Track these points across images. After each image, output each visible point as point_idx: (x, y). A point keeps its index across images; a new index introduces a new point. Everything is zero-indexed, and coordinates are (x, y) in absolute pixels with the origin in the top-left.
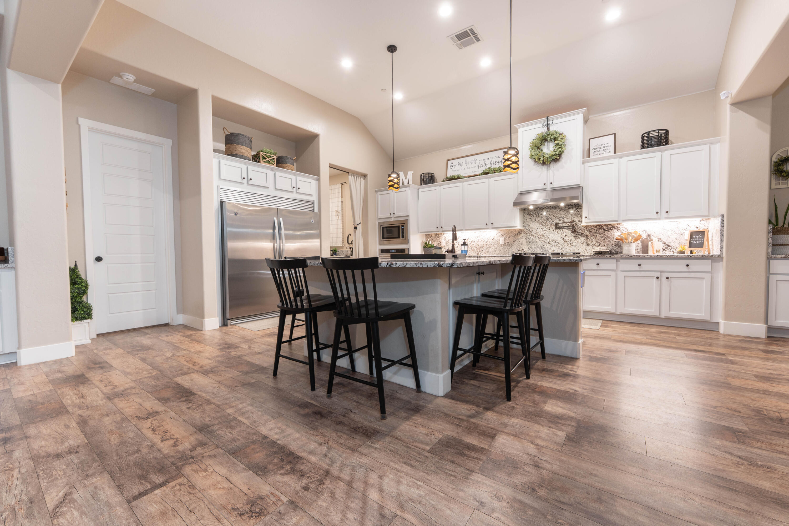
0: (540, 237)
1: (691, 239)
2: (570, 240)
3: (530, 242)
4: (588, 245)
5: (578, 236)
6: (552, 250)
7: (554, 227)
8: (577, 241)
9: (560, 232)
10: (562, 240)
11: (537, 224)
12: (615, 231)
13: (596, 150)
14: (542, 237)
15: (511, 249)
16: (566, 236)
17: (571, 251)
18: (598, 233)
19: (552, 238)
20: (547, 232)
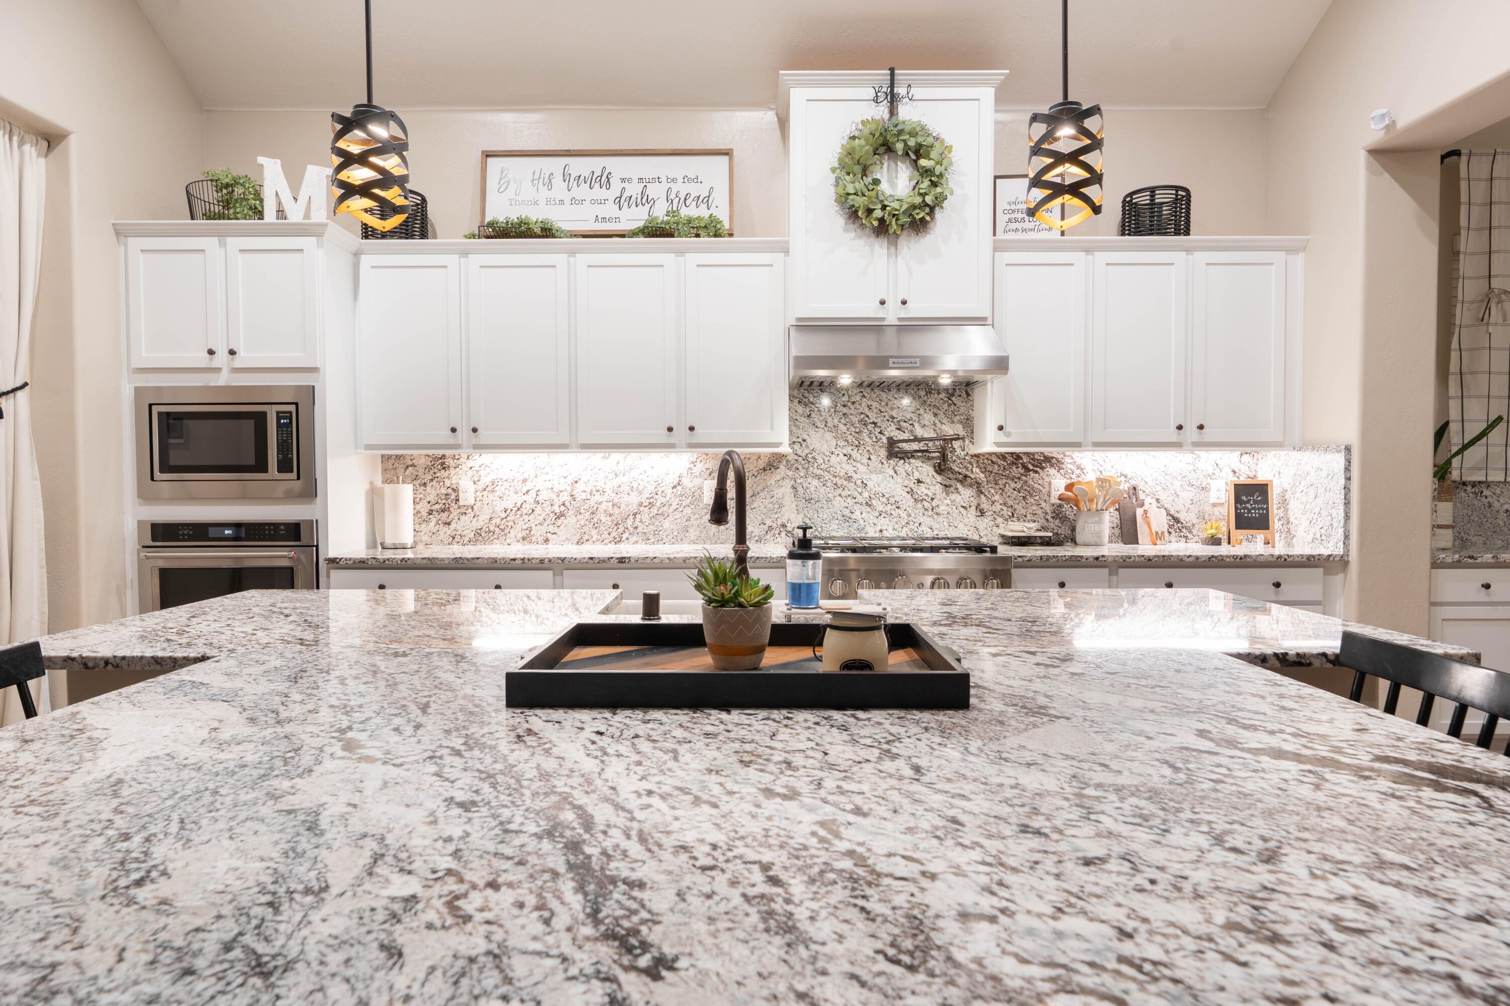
0: (840, 482)
1: (1239, 505)
2: (930, 494)
4: (982, 513)
5: (953, 482)
6: (879, 528)
7: (883, 453)
8: (953, 501)
9: (903, 467)
10: (909, 496)
11: (829, 436)
12: (1052, 471)
13: (1013, 215)
14: (845, 483)
16: (919, 481)
17: (936, 532)
18: (1008, 477)
19: (878, 489)
20: (862, 469)
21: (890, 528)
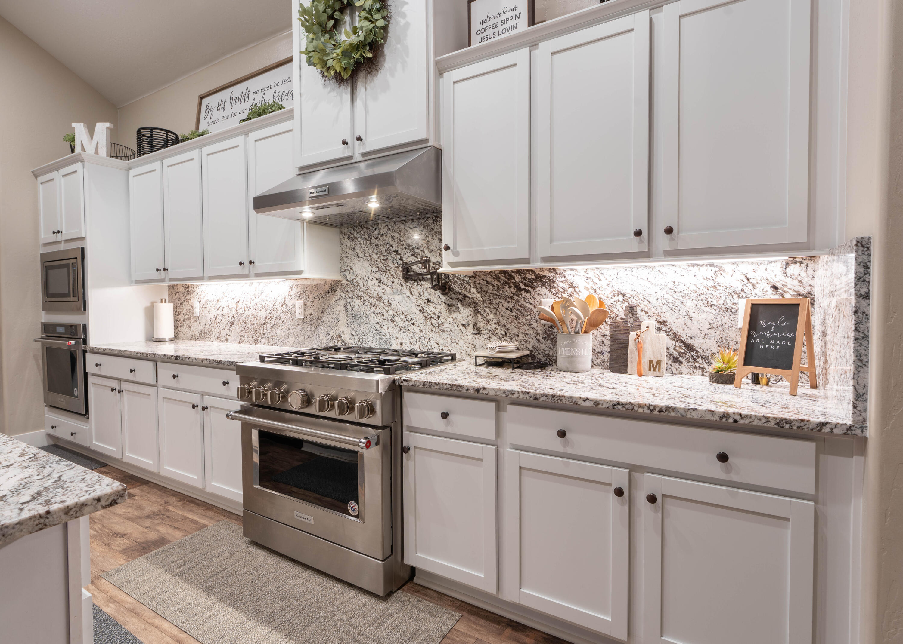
0: (374, 301)
1: (754, 333)
2: (437, 313)
3: (354, 316)
4: (478, 331)
5: (454, 302)
6: (399, 341)
7: (402, 275)
8: (455, 319)
9: (417, 288)
10: (421, 314)
12: (544, 290)
13: (485, 34)
14: (377, 302)
15: (316, 332)
16: (428, 301)
17: (441, 347)
18: (501, 297)
19: (399, 308)
20: (388, 290)
21: (408, 342)
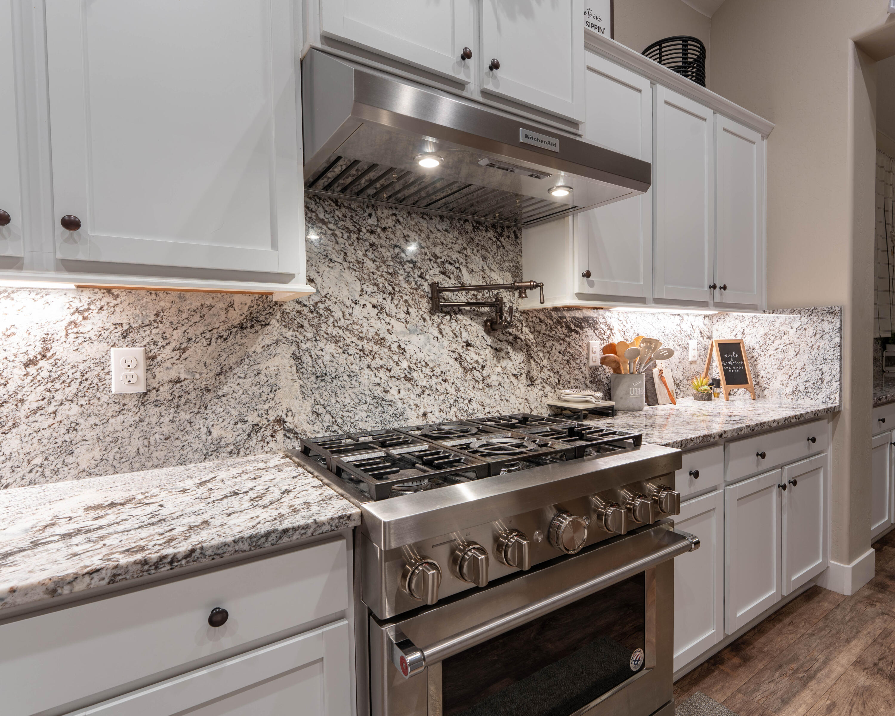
1: (724, 363)
2: (481, 361)
3: (321, 377)
4: (532, 382)
5: (503, 345)
7: (425, 305)
8: (504, 369)
9: (448, 325)
10: (457, 364)
11: (349, 276)
12: (590, 332)
14: (376, 348)
16: (468, 345)
17: (487, 410)
19: (420, 356)
20: (398, 327)
21: (436, 410)
